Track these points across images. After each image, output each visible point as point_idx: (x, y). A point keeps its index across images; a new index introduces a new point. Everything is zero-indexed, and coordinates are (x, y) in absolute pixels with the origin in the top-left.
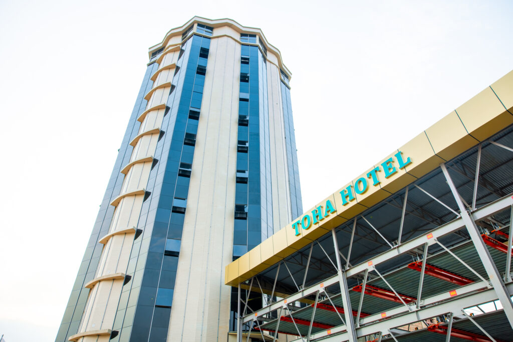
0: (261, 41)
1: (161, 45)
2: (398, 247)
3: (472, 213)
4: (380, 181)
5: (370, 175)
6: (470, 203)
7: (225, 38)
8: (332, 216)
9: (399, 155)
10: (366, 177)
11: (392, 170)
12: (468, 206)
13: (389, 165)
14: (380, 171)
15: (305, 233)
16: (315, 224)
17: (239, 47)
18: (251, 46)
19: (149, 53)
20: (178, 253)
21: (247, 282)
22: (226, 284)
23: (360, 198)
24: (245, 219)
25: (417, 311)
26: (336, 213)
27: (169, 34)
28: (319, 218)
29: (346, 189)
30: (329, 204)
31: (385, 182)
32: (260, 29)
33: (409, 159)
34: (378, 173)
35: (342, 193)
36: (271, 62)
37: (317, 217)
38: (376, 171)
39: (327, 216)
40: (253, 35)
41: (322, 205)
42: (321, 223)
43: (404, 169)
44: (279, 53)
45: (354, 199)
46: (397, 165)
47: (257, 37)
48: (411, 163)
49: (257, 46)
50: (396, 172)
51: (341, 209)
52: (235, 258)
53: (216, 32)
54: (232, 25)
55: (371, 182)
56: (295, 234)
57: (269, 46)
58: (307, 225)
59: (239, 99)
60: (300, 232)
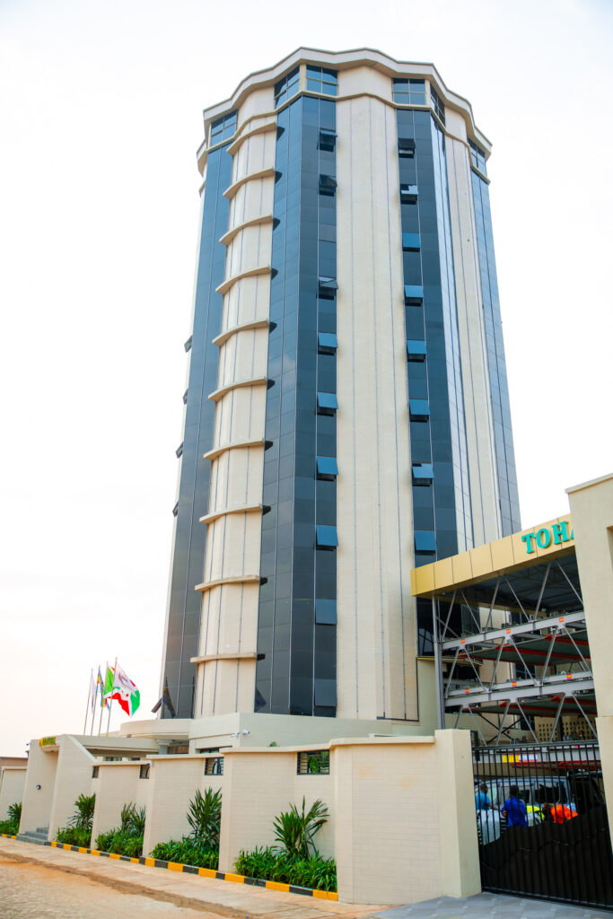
0: (435, 93)
1: (229, 106)
7: (366, 99)
15: (542, 552)
16: (557, 544)
17: (391, 114)
18: (417, 110)
20: (335, 547)
27: (243, 86)
28: (562, 537)
32: (432, 65)
36: (453, 138)
37: (560, 535)
40: (418, 80)
41: (567, 522)
42: (565, 546)
44: (469, 111)
47: (428, 84)
49: (428, 110)
53: (347, 85)
54: (378, 63)
56: (526, 549)
57: (449, 97)
58: (545, 542)
59: (401, 248)
60: (534, 549)
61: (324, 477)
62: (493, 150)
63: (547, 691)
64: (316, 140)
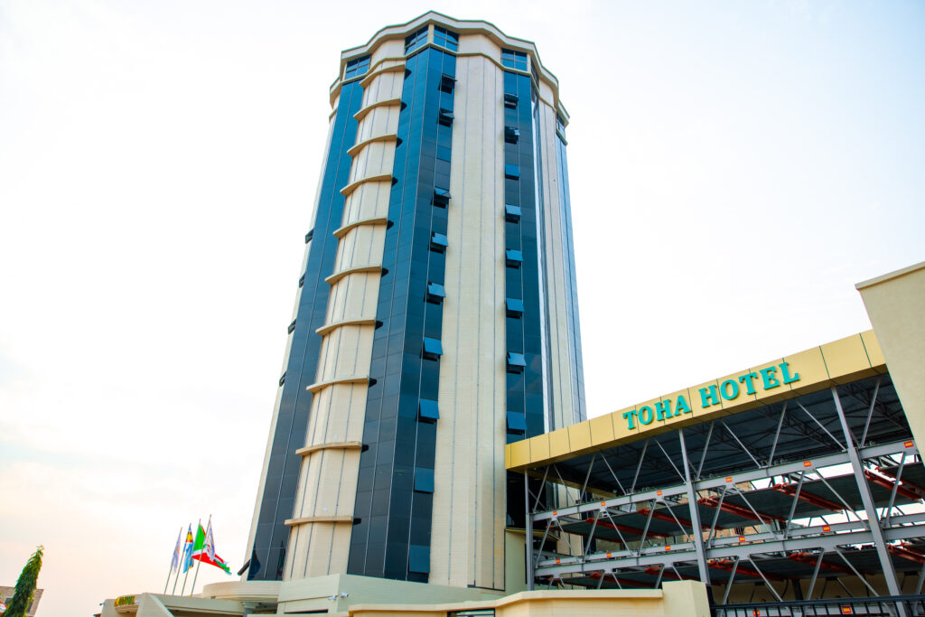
0: (534, 66)
1: (364, 50)
2: (767, 468)
3: (860, 450)
4: (757, 390)
5: (743, 380)
6: (860, 440)
7: (481, 58)
8: (684, 417)
9: (785, 365)
10: (737, 381)
11: (773, 382)
12: (857, 442)
13: (770, 373)
14: (757, 378)
15: (643, 428)
16: (659, 421)
17: (500, 75)
18: (520, 74)
19: (342, 61)
20: (435, 420)
21: (536, 468)
23: (727, 405)
24: (518, 373)
25: (783, 541)
26: (691, 414)
28: (665, 414)
29: (707, 388)
30: (681, 400)
31: (762, 394)
32: (533, 43)
33: (796, 375)
34: (754, 379)
35: (703, 391)
36: (544, 102)
37: (662, 412)
38: (751, 377)
39: (678, 415)
40: (522, 53)
41: (671, 400)
42: (668, 422)
43: (789, 385)
44: (554, 81)
45: (718, 403)
46: (780, 376)
47: (529, 58)
48: (798, 380)
49: (528, 76)
50: (778, 386)
51: (699, 411)
53: (465, 45)
54: (491, 33)
55: (744, 388)
56: (628, 426)
57: (543, 72)
58: (647, 418)
60: (636, 425)
61: (430, 356)
62: (570, 121)
63: (644, 562)
64: (439, 81)
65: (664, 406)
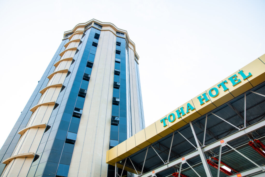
1: (72, 31)
2: (244, 129)
4: (228, 88)
5: (220, 86)
7: (109, 31)
8: (191, 112)
9: (241, 72)
10: (217, 88)
11: (236, 82)
13: (234, 78)
14: (227, 83)
15: (170, 125)
16: (179, 118)
17: (115, 37)
18: (122, 38)
19: (64, 34)
20: (75, 141)
21: (121, 162)
22: (106, 163)
23: (213, 100)
24: (117, 125)
26: (195, 110)
27: (77, 26)
29: (202, 96)
30: (189, 106)
31: (232, 89)
32: (126, 31)
33: (250, 73)
35: (199, 98)
36: (130, 48)
37: (180, 114)
38: (224, 83)
39: (188, 113)
40: (123, 34)
41: (183, 107)
42: (183, 118)
43: (247, 80)
44: (134, 44)
45: (209, 100)
46: (240, 77)
47: (125, 35)
48: (251, 76)
49: (124, 38)
50: (241, 82)
51: (198, 107)
52: (111, 147)
53: (104, 28)
54: (113, 26)
55: (221, 89)
56: (163, 125)
57: (130, 40)
58: (172, 120)
59: (115, 61)
60: (167, 124)
62: (139, 58)
65: (180, 111)
